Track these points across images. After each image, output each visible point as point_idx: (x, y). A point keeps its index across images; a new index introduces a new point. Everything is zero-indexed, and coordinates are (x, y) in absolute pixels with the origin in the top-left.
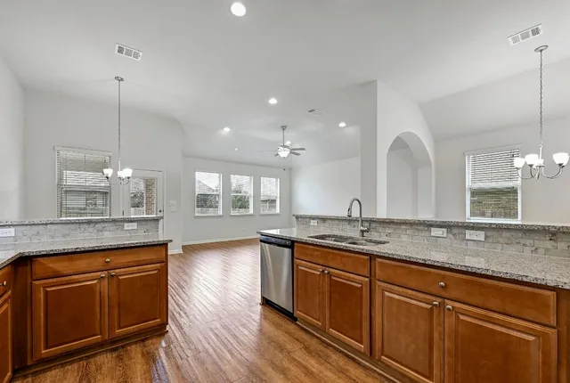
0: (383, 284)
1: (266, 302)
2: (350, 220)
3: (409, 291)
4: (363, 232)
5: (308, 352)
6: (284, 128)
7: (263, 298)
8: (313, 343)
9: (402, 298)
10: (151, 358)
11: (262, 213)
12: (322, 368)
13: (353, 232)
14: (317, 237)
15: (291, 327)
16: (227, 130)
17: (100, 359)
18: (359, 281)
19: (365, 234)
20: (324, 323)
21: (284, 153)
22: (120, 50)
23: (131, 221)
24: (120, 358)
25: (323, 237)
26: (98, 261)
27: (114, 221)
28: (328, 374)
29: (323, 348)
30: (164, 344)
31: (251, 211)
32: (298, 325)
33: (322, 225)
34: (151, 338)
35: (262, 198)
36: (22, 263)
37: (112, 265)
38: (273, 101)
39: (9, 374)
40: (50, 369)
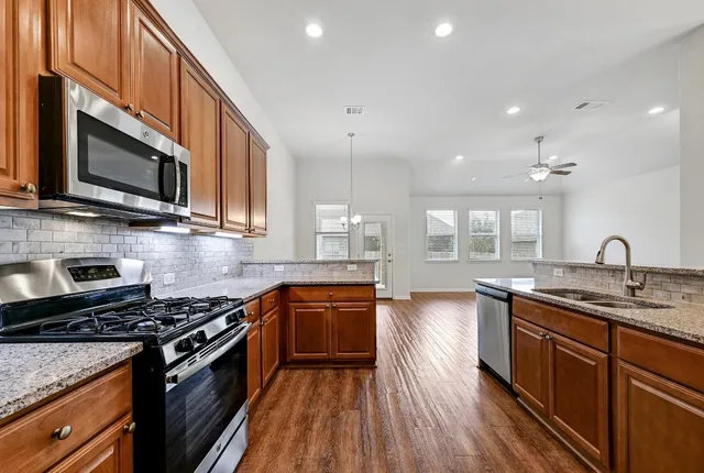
0: (627, 366)
1: (483, 367)
2: (598, 269)
3: (672, 385)
4: (632, 289)
5: (519, 435)
6: (539, 140)
7: (481, 361)
8: (531, 428)
9: (659, 394)
10: (358, 383)
11: (512, 258)
12: (530, 457)
13: (616, 288)
14: (549, 292)
15: (508, 401)
16: (460, 158)
17: (326, 372)
18: (594, 356)
19: (638, 292)
20: (547, 406)
21: (540, 175)
22: (349, 111)
23: (352, 263)
24: (338, 376)
25: (562, 293)
26: (325, 294)
27: (341, 262)
28: (536, 466)
29: (543, 439)
30: (371, 376)
31: (497, 256)
32: (518, 402)
33: (568, 275)
34: (363, 368)
35: (514, 239)
36: (284, 289)
37: (333, 298)
38: (514, 110)
39: (277, 362)
40: (298, 369)
